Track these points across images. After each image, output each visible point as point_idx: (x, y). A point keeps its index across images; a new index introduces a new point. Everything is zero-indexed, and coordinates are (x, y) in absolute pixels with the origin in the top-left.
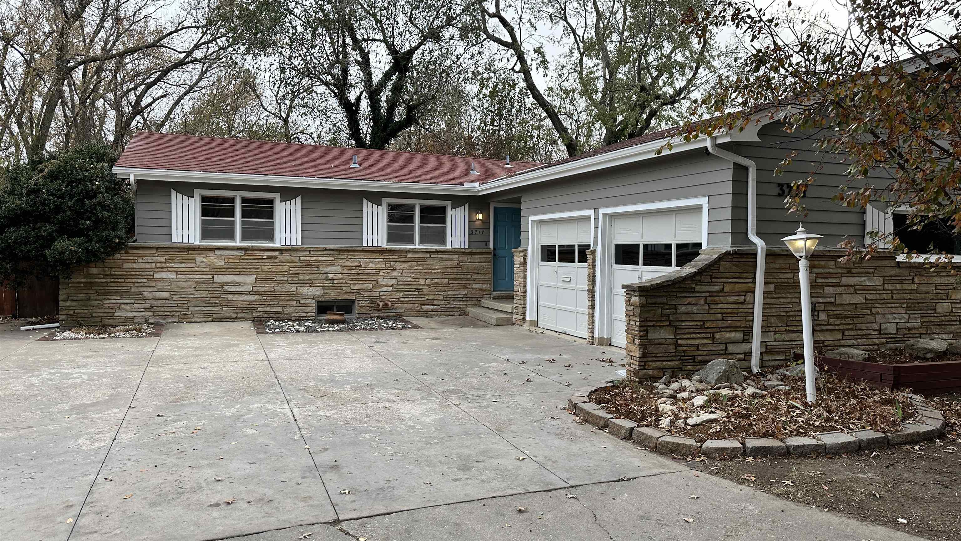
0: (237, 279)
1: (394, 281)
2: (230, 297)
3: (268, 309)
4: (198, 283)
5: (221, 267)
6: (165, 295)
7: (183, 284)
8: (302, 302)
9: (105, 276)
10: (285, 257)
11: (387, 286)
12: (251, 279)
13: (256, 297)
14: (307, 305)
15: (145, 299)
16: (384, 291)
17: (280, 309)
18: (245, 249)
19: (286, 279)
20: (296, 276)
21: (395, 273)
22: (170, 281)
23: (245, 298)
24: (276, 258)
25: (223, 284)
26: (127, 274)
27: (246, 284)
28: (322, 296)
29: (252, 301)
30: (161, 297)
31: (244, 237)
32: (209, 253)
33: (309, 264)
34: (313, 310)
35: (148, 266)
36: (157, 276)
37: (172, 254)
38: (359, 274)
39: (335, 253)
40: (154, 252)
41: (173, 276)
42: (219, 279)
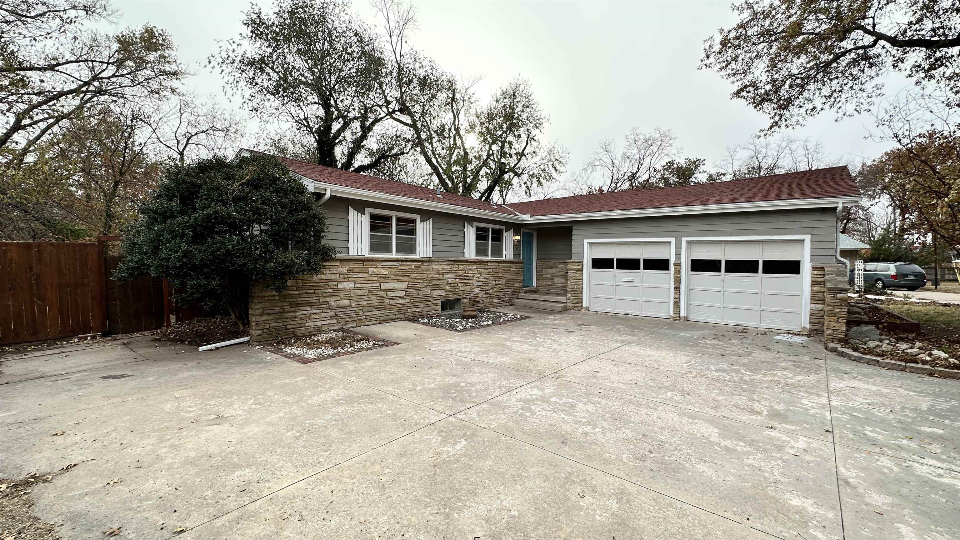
0: (397, 286)
1: (481, 283)
2: (391, 302)
3: (414, 310)
4: (370, 291)
5: (386, 276)
6: (346, 303)
7: (360, 292)
8: (434, 302)
9: (298, 288)
10: (424, 267)
11: (477, 287)
12: (404, 285)
13: (408, 300)
14: (436, 305)
15: (330, 308)
16: (476, 290)
17: (421, 309)
18: (401, 261)
19: (425, 284)
20: (430, 282)
21: (481, 278)
22: (349, 290)
23: (401, 301)
24: (419, 267)
25: (386, 291)
26: (317, 285)
27: (401, 290)
28: (444, 297)
29: (404, 304)
30: (344, 305)
31: (398, 251)
32: (378, 264)
33: (438, 272)
34: (439, 307)
35: (333, 277)
36: (340, 286)
37: (352, 265)
38: (464, 279)
39: (452, 263)
40: (338, 263)
41: (351, 285)
42: (385, 286)
